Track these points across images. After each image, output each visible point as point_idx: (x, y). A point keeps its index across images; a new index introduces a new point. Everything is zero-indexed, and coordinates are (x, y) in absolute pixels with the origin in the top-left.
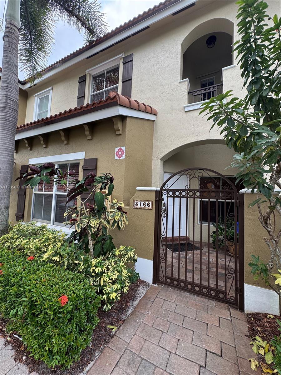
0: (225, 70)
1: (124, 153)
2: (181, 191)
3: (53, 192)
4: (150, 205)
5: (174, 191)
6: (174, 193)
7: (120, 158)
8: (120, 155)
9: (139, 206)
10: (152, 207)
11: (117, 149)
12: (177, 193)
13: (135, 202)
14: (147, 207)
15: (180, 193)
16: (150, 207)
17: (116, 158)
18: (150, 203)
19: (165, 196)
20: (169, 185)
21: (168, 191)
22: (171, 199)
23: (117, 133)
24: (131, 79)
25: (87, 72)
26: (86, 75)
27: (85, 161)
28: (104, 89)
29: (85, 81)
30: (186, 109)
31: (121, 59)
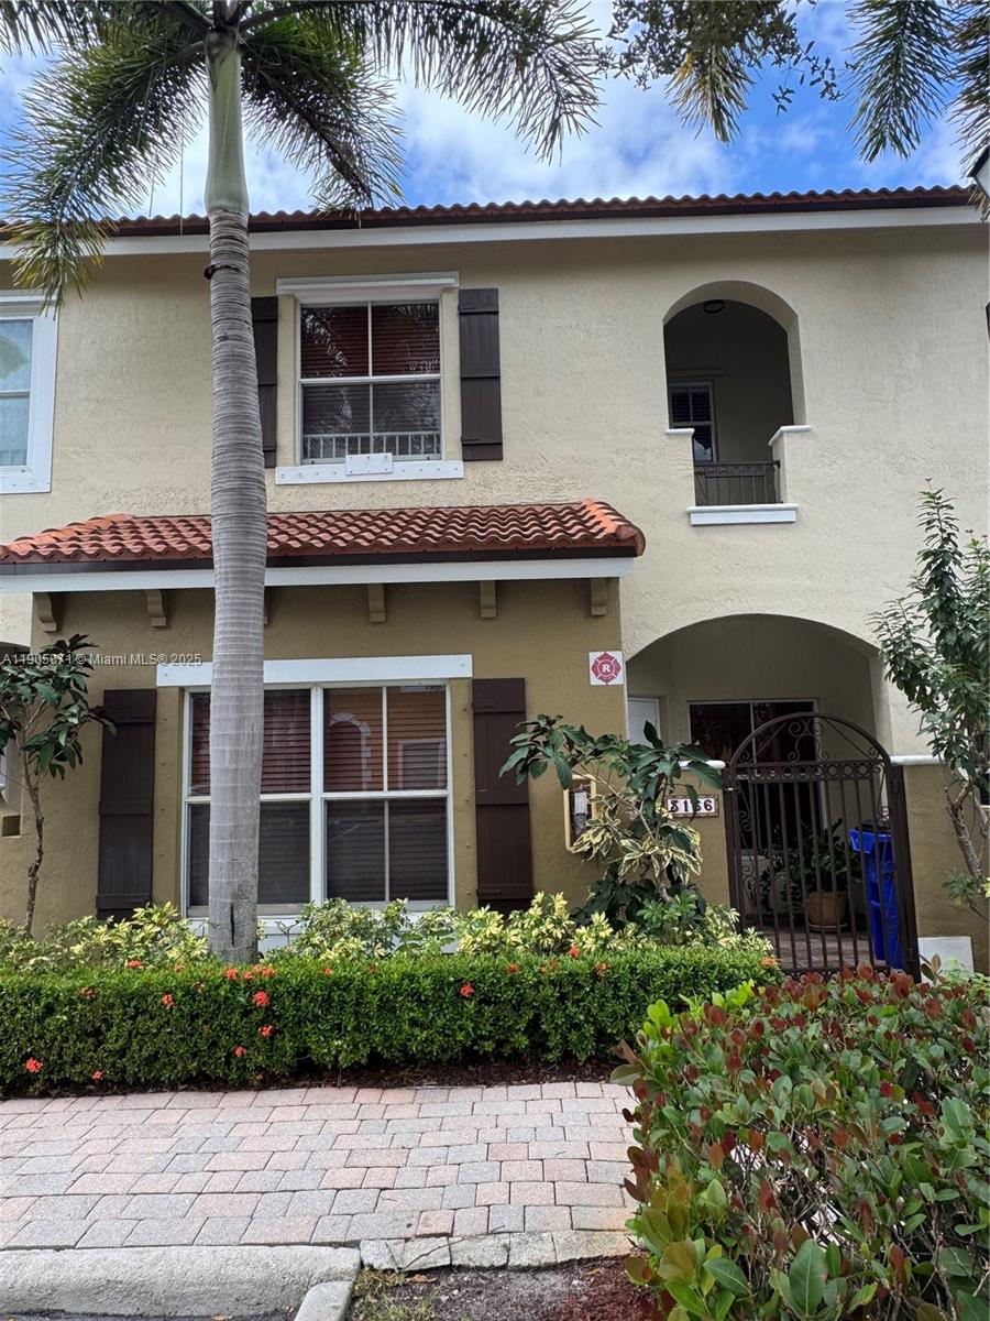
0: (788, 432)
1: (618, 669)
3: (309, 791)
4: (712, 804)
7: (607, 681)
8: (607, 673)
9: (681, 810)
10: (717, 811)
11: (594, 656)
13: (669, 801)
14: (703, 810)
16: (713, 811)
17: (595, 681)
18: (712, 800)
23: (595, 611)
24: (498, 378)
25: (282, 289)
26: (275, 299)
27: (479, 686)
28: (371, 378)
29: (275, 321)
30: (696, 520)
31: (447, 289)
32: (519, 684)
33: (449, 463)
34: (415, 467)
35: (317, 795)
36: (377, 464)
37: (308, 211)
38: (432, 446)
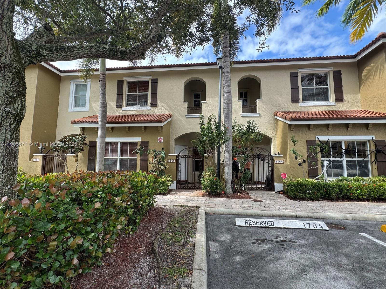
1: (162, 140)
2: (185, 155)
3: (117, 157)
5: (183, 155)
6: (183, 156)
10: (175, 162)
11: (159, 138)
12: (184, 156)
13: (168, 160)
14: (173, 162)
15: (185, 156)
17: (159, 142)
18: (174, 160)
19: (180, 157)
20: (181, 153)
21: (181, 155)
22: (182, 159)
23: (159, 131)
24: (157, 93)
25: (124, 79)
26: (123, 81)
27: (142, 142)
28: (138, 93)
29: (123, 84)
30: (186, 117)
31: (150, 79)
32: (148, 142)
33: (149, 107)
34: (144, 108)
35: (119, 158)
36: (137, 107)
37: (126, 67)
38: (146, 104)
